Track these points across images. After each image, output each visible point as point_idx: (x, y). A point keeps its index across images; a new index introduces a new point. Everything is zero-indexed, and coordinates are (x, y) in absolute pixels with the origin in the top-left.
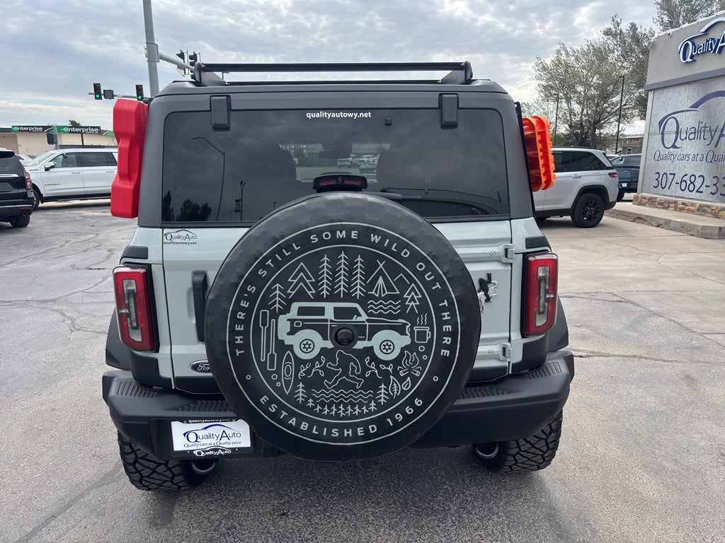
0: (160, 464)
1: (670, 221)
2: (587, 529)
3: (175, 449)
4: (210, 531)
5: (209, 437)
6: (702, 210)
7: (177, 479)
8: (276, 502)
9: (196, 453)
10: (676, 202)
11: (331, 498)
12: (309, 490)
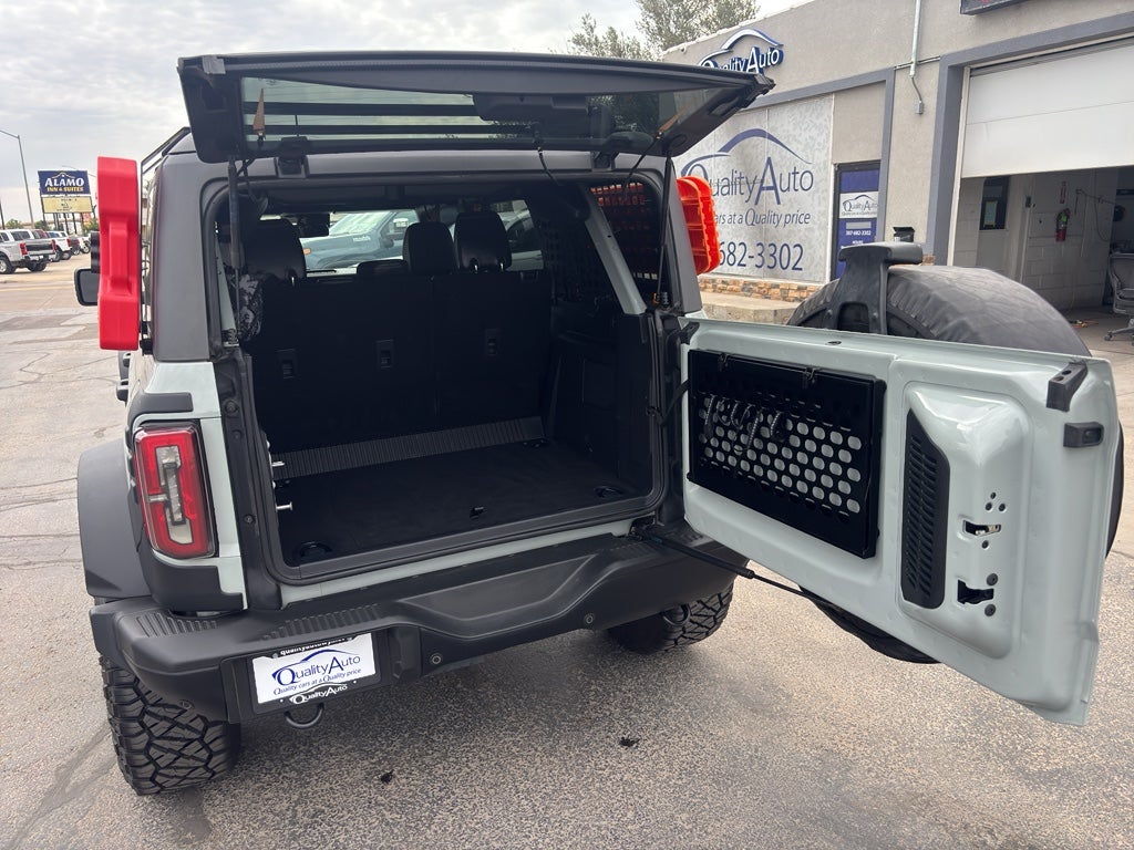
0: (191, 741)
1: (713, 306)
2: (780, 695)
3: (260, 701)
4: (285, 826)
5: (312, 671)
6: (747, 289)
7: (216, 760)
8: (366, 763)
9: (293, 700)
10: (714, 281)
11: (445, 738)
12: (406, 735)
